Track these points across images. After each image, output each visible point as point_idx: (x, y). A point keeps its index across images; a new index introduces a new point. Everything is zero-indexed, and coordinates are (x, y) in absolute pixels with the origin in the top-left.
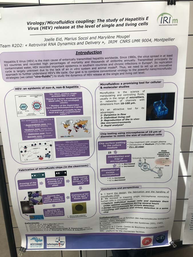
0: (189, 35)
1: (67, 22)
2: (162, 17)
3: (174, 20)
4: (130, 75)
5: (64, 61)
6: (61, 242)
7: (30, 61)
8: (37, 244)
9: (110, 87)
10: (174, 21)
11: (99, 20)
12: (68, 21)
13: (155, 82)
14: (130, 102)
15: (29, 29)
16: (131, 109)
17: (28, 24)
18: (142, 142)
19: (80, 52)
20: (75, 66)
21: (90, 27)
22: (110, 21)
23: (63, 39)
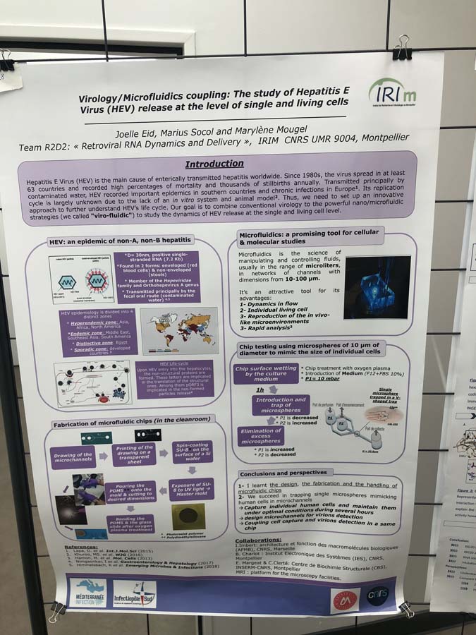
0: (441, 128)
1: (167, 97)
2: (380, 88)
3: (408, 93)
4: (307, 215)
5: (159, 183)
6: (146, 594)
7: (83, 181)
8: (92, 597)
9: (261, 243)
10: (408, 96)
11: (239, 93)
12: (169, 95)
13: (364, 232)
14: (308, 276)
15: (83, 112)
16: (309, 291)
17: (81, 101)
18: (334, 368)
19: (194, 164)
20: (184, 193)
21: (217, 108)
22: (262, 94)
23: (158, 133)
